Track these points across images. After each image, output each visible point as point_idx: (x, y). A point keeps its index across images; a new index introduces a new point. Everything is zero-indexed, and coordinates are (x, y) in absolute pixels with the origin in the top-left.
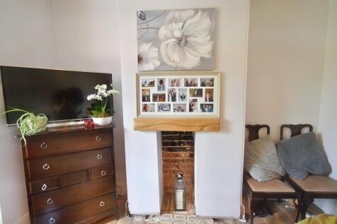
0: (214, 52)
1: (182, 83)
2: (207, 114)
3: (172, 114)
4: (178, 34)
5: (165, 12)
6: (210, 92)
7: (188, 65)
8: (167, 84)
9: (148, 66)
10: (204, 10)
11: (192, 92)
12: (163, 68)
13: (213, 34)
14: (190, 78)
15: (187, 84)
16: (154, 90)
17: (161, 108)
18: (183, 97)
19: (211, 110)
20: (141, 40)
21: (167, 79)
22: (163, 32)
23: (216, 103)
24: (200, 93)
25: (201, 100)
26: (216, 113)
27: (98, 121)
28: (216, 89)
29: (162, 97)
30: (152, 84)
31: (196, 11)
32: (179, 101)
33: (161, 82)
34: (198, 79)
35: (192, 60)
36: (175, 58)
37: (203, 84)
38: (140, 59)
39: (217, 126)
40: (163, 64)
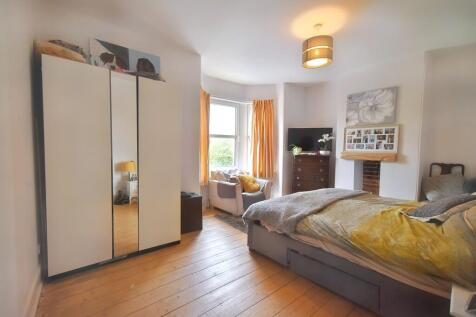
0: (395, 112)
1: (373, 132)
2: (389, 151)
3: (364, 150)
4: (371, 104)
5: (363, 94)
6: (392, 137)
7: (376, 121)
8: (363, 134)
9: (352, 123)
10: (388, 89)
11: (379, 138)
12: (361, 124)
13: (396, 102)
14: (377, 128)
15: (376, 133)
16: (355, 137)
17: (358, 147)
18: (372, 140)
20: (349, 110)
21: (363, 130)
22: (361, 104)
23: (395, 144)
24: (384, 138)
25: (384, 142)
26: (395, 150)
27: (322, 152)
28: (396, 135)
29: (359, 141)
30: (353, 133)
31: (383, 90)
32: (369, 143)
33: (359, 132)
34: (383, 129)
35: (379, 118)
36: (369, 118)
37: (386, 132)
38: (347, 120)
39: (396, 158)
40: (360, 121)
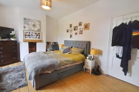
0: (40, 28)
1: (34, 33)
2: (39, 39)
3: (32, 39)
4: (33, 24)
5: (30, 19)
6: (40, 35)
7: (35, 30)
8: (31, 33)
9: (26, 29)
10: (38, 21)
11: (36, 35)
12: (30, 30)
13: (40, 25)
14: (36, 32)
15: (35, 33)
16: (28, 34)
17: (29, 38)
18: (34, 36)
19: (40, 38)
20: (24, 23)
21: (31, 32)
22: (30, 23)
23: (41, 37)
24: (38, 35)
25: (38, 37)
26: (41, 39)
28: (41, 35)
29: (30, 35)
30: (27, 33)
31: (37, 21)
32: (33, 36)
33: (29, 32)
34: (37, 33)
35: (36, 29)
36: (33, 28)
37: (38, 34)
38: (24, 27)
39: (41, 41)
